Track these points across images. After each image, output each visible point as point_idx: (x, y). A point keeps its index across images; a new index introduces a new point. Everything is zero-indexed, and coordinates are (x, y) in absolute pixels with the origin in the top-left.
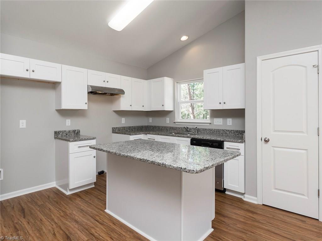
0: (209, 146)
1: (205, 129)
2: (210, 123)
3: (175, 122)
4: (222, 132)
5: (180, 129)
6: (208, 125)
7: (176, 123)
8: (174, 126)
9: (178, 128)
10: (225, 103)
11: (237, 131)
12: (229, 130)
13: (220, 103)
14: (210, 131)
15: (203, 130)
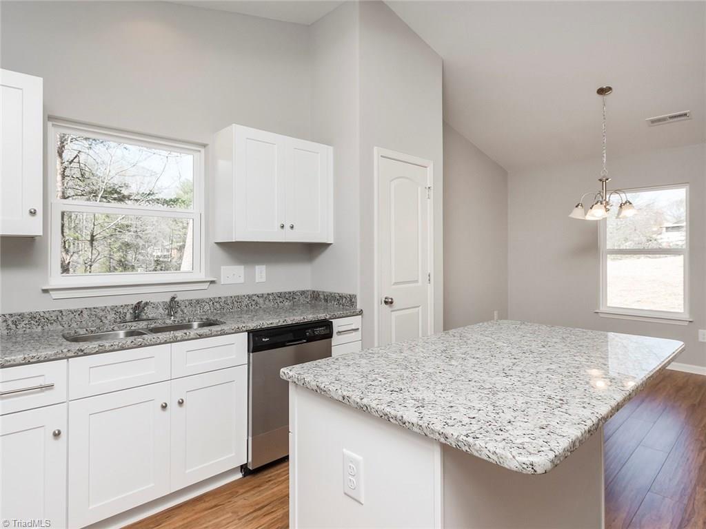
1: (198, 301)
2: (212, 282)
3: (46, 291)
4: (246, 301)
5: (85, 316)
6: (205, 286)
7: (54, 295)
8: (41, 309)
9: (72, 312)
10: (292, 227)
11: (280, 295)
12: (263, 294)
13: (283, 227)
14: (213, 303)
15: (190, 304)
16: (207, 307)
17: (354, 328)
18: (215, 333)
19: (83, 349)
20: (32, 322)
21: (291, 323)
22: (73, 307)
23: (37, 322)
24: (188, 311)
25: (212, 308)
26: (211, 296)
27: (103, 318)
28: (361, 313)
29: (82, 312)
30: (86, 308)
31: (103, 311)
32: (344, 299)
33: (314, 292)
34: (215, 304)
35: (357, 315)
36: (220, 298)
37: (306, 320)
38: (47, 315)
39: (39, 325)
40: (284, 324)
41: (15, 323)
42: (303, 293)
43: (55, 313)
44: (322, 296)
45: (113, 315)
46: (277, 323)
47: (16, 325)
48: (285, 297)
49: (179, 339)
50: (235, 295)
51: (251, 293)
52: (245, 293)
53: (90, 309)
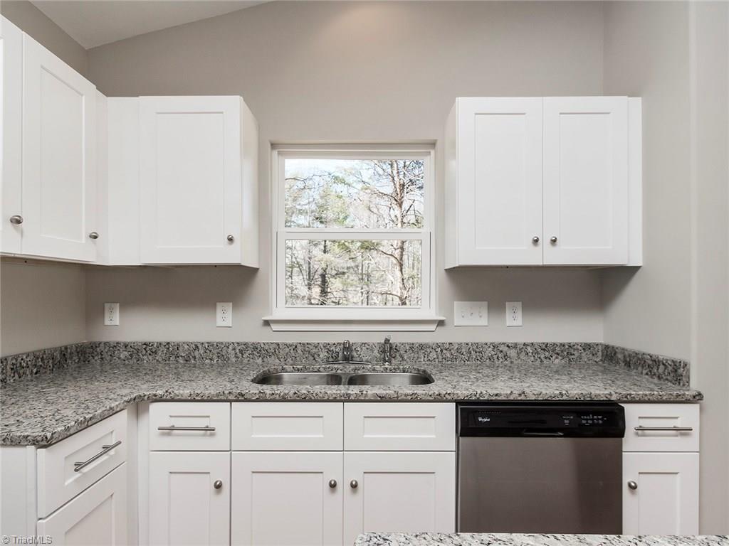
0: (560, 430)
1: (422, 347)
2: (441, 323)
3: (267, 323)
4: (489, 352)
6: (433, 327)
7: (275, 327)
9: (288, 346)
10: (554, 241)
11: (545, 347)
12: (516, 344)
13: (536, 241)
14: (441, 351)
15: (412, 348)
16: (433, 355)
17: (679, 425)
18: (403, 397)
19: (243, 393)
20: (254, 352)
21: (533, 398)
22: (289, 341)
23: (258, 353)
24: (409, 358)
25: (440, 357)
26: (440, 341)
27: (316, 356)
28: (698, 398)
29: (296, 347)
30: (300, 343)
31: (316, 347)
32: (662, 367)
33: (607, 347)
34: (444, 351)
35: (687, 402)
36: (450, 344)
37: (565, 398)
38: (267, 347)
39: (260, 356)
40: (519, 398)
41: (241, 352)
42: (587, 347)
43: (274, 346)
44: (620, 356)
45: (326, 354)
46: (507, 395)
47: (242, 354)
48: (554, 350)
49: (352, 398)
50: (473, 341)
51: (497, 340)
52: (489, 341)
53: (304, 344)
